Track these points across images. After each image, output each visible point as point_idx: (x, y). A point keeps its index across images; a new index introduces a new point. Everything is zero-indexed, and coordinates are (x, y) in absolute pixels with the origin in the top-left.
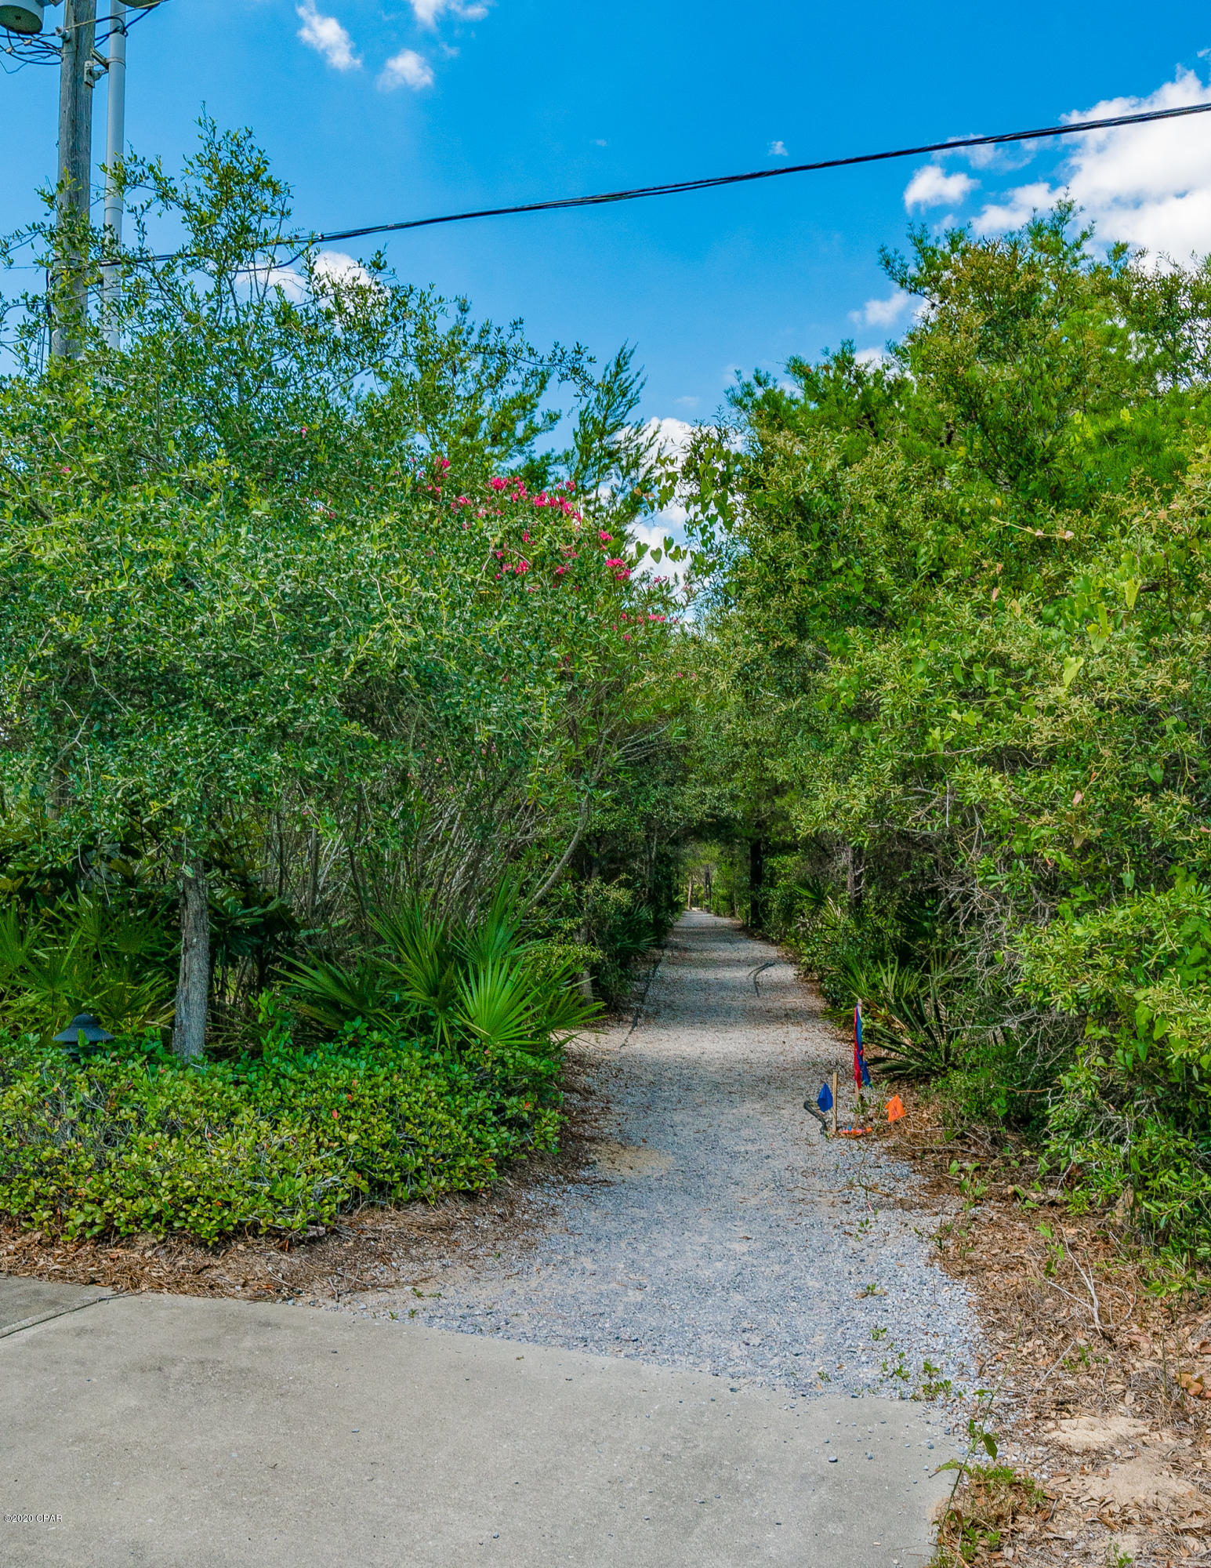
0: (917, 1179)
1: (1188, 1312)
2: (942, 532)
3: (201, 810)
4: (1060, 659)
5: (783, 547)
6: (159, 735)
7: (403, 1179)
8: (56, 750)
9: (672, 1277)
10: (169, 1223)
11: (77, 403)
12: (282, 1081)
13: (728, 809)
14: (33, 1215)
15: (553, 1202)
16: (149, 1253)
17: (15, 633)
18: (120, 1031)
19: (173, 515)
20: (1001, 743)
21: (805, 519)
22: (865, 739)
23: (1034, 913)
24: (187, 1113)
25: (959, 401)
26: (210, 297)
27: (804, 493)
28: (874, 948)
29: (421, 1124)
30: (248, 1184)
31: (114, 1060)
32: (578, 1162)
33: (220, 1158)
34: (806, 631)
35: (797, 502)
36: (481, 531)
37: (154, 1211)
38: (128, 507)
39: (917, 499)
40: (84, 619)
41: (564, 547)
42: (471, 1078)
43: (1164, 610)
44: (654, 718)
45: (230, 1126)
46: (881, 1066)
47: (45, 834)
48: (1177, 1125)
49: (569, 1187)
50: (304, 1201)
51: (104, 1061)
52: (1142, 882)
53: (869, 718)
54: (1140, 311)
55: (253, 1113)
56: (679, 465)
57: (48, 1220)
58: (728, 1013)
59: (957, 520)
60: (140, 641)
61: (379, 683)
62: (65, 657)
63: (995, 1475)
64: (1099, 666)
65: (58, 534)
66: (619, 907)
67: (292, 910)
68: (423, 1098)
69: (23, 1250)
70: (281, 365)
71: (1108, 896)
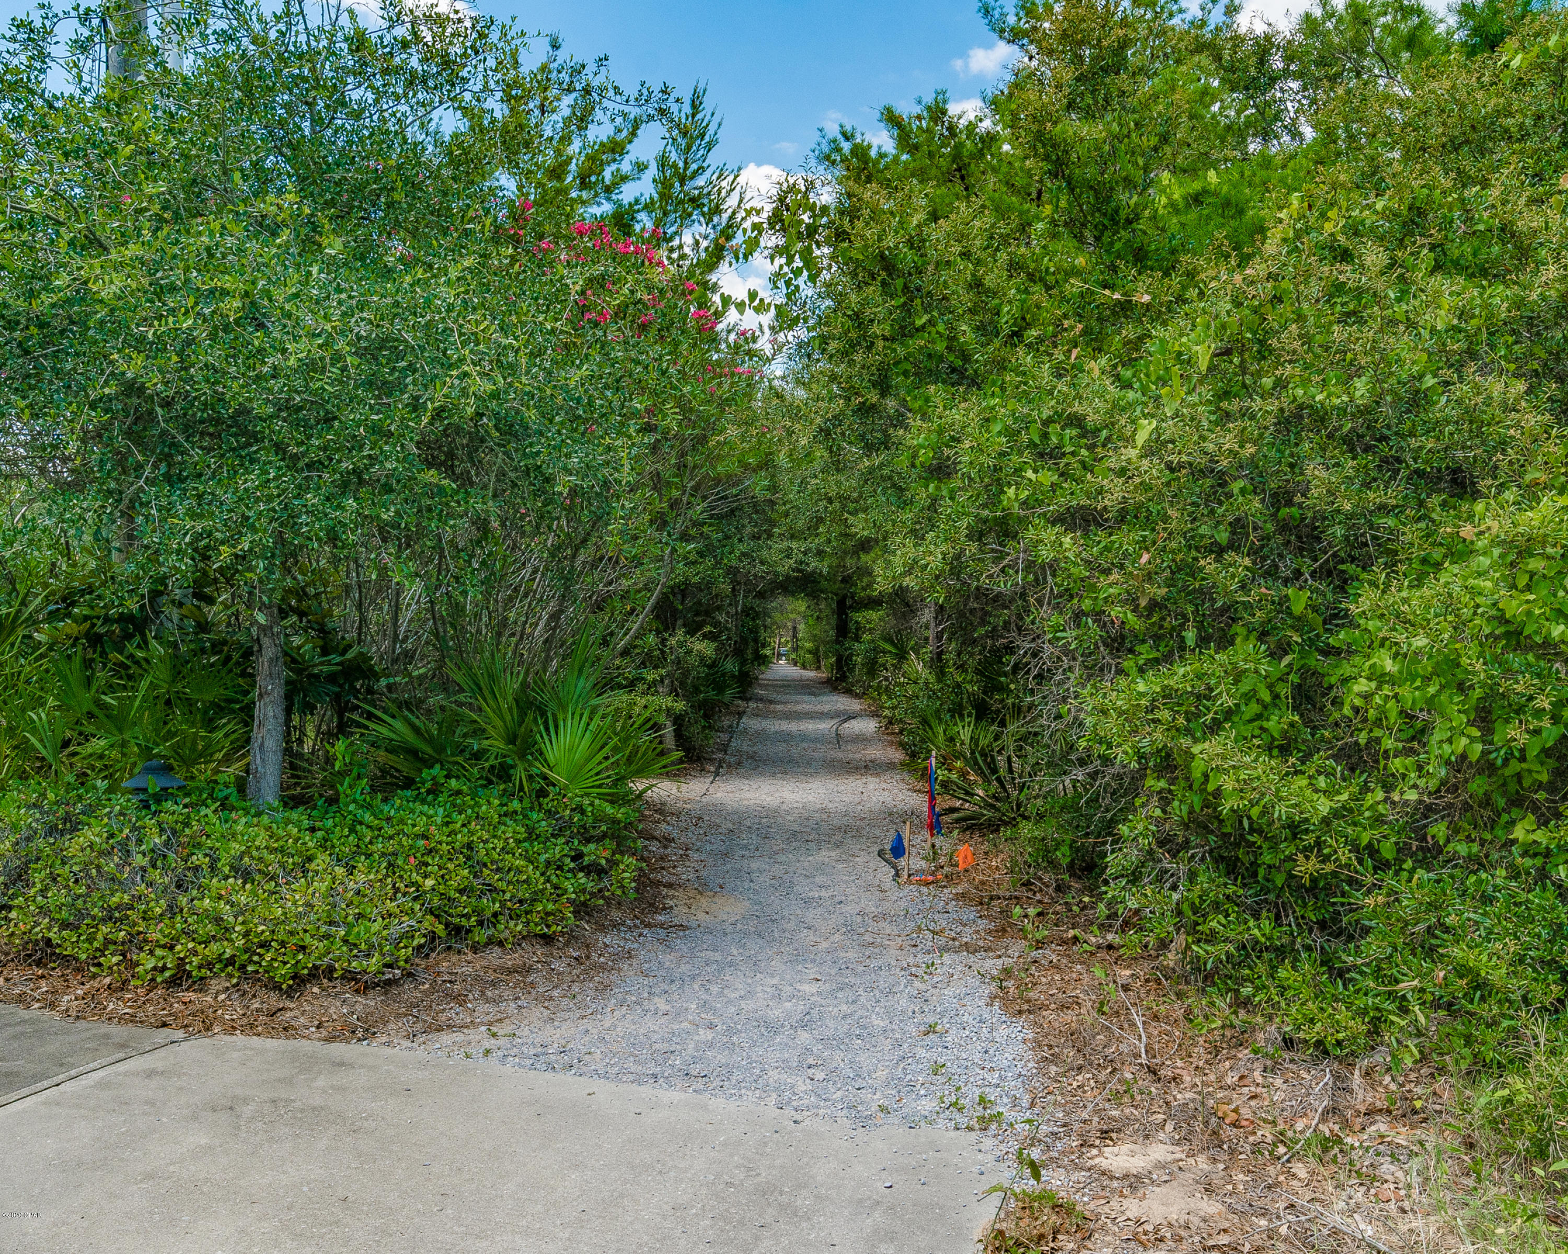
0: (983, 924)
1: (1230, 1047)
2: (1026, 291)
3: (273, 556)
4: (1134, 422)
5: (865, 303)
6: (229, 478)
7: (480, 923)
8: (121, 493)
9: (742, 1017)
10: (243, 967)
11: (135, 128)
12: (358, 827)
13: (814, 564)
14: (102, 960)
15: (629, 945)
16: (222, 997)
17: (74, 369)
18: (193, 778)
19: (241, 252)
20: (1074, 503)
21: (890, 275)
22: (943, 497)
23: (1101, 669)
24: (261, 859)
25: (1047, 158)
26: (278, 18)
27: (889, 248)
28: (953, 703)
29: (498, 870)
30: (323, 929)
31: (185, 806)
32: (654, 907)
33: (295, 903)
34: (889, 387)
35: (882, 256)
36: (562, 278)
37: (227, 956)
38: (192, 241)
39: (1002, 256)
40: (148, 357)
41: (646, 297)
42: (549, 825)
43: (1236, 374)
44: (739, 471)
45: (305, 872)
46: (955, 815)
47: (112, 578)
48: (1228, 874)
49: (645, 931)
50: (380, 945)
51: (175, 807)
52: (1203, 641)
53: (949, 475)
54: (1232, 70)
55: (328, 859)
56: (765, 215)
57: (118, 964)
58: (809, 763)
59: (1041, 279)
60: (208, 381)
61: (458, 430)
62: (128, 396)
63: (1040, 1198)
64: (1170, 429)
65: (118, 266)
66: (702, 659)
67: (371, 658)
68: (500, 845)
69: (92, 996)
70: (356, 95)
71: (1171, 653)
